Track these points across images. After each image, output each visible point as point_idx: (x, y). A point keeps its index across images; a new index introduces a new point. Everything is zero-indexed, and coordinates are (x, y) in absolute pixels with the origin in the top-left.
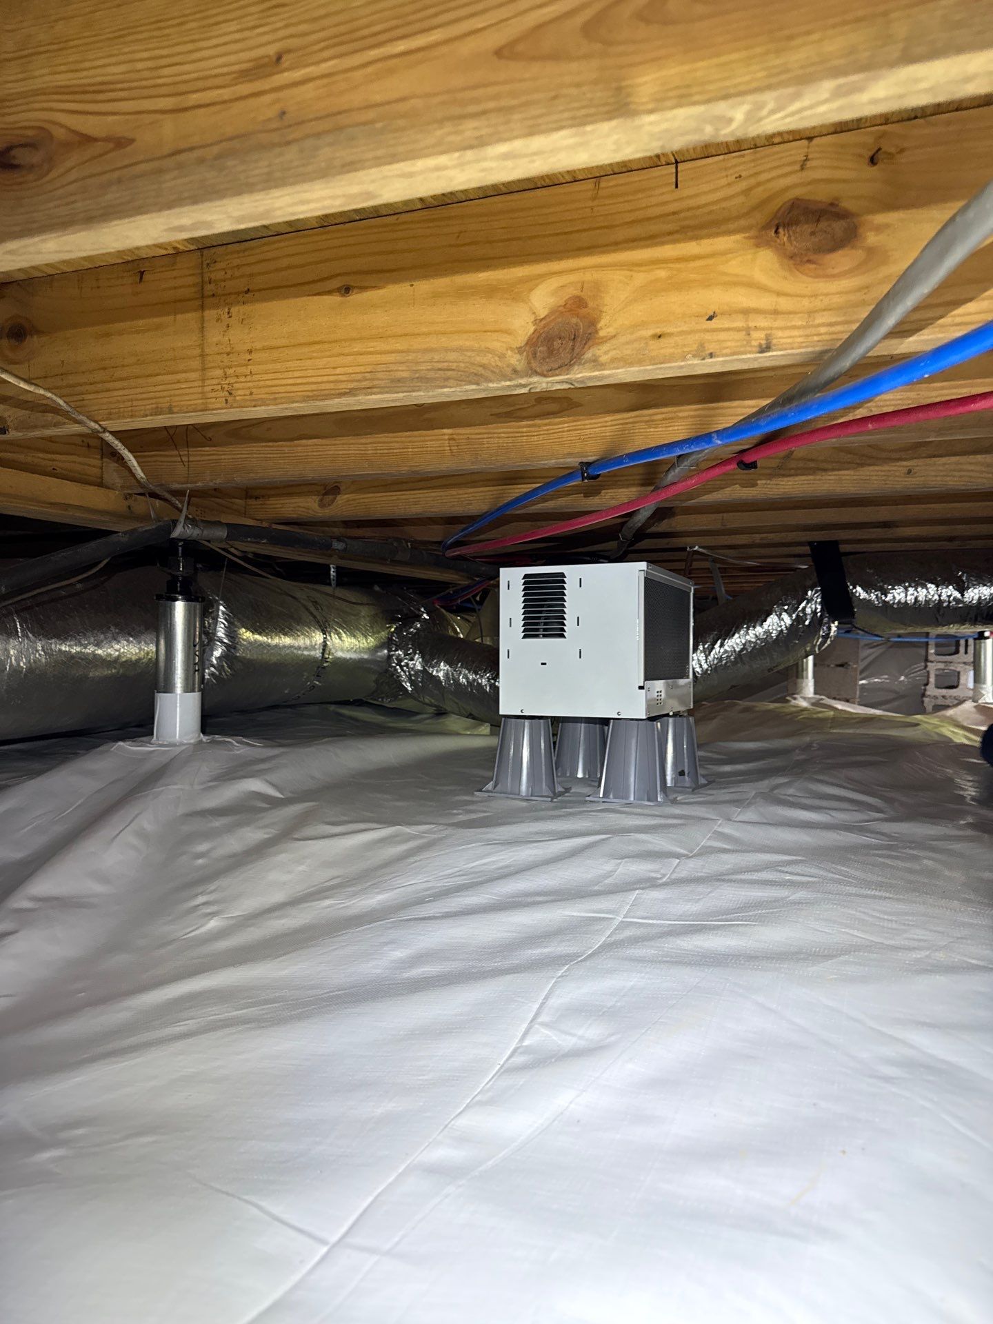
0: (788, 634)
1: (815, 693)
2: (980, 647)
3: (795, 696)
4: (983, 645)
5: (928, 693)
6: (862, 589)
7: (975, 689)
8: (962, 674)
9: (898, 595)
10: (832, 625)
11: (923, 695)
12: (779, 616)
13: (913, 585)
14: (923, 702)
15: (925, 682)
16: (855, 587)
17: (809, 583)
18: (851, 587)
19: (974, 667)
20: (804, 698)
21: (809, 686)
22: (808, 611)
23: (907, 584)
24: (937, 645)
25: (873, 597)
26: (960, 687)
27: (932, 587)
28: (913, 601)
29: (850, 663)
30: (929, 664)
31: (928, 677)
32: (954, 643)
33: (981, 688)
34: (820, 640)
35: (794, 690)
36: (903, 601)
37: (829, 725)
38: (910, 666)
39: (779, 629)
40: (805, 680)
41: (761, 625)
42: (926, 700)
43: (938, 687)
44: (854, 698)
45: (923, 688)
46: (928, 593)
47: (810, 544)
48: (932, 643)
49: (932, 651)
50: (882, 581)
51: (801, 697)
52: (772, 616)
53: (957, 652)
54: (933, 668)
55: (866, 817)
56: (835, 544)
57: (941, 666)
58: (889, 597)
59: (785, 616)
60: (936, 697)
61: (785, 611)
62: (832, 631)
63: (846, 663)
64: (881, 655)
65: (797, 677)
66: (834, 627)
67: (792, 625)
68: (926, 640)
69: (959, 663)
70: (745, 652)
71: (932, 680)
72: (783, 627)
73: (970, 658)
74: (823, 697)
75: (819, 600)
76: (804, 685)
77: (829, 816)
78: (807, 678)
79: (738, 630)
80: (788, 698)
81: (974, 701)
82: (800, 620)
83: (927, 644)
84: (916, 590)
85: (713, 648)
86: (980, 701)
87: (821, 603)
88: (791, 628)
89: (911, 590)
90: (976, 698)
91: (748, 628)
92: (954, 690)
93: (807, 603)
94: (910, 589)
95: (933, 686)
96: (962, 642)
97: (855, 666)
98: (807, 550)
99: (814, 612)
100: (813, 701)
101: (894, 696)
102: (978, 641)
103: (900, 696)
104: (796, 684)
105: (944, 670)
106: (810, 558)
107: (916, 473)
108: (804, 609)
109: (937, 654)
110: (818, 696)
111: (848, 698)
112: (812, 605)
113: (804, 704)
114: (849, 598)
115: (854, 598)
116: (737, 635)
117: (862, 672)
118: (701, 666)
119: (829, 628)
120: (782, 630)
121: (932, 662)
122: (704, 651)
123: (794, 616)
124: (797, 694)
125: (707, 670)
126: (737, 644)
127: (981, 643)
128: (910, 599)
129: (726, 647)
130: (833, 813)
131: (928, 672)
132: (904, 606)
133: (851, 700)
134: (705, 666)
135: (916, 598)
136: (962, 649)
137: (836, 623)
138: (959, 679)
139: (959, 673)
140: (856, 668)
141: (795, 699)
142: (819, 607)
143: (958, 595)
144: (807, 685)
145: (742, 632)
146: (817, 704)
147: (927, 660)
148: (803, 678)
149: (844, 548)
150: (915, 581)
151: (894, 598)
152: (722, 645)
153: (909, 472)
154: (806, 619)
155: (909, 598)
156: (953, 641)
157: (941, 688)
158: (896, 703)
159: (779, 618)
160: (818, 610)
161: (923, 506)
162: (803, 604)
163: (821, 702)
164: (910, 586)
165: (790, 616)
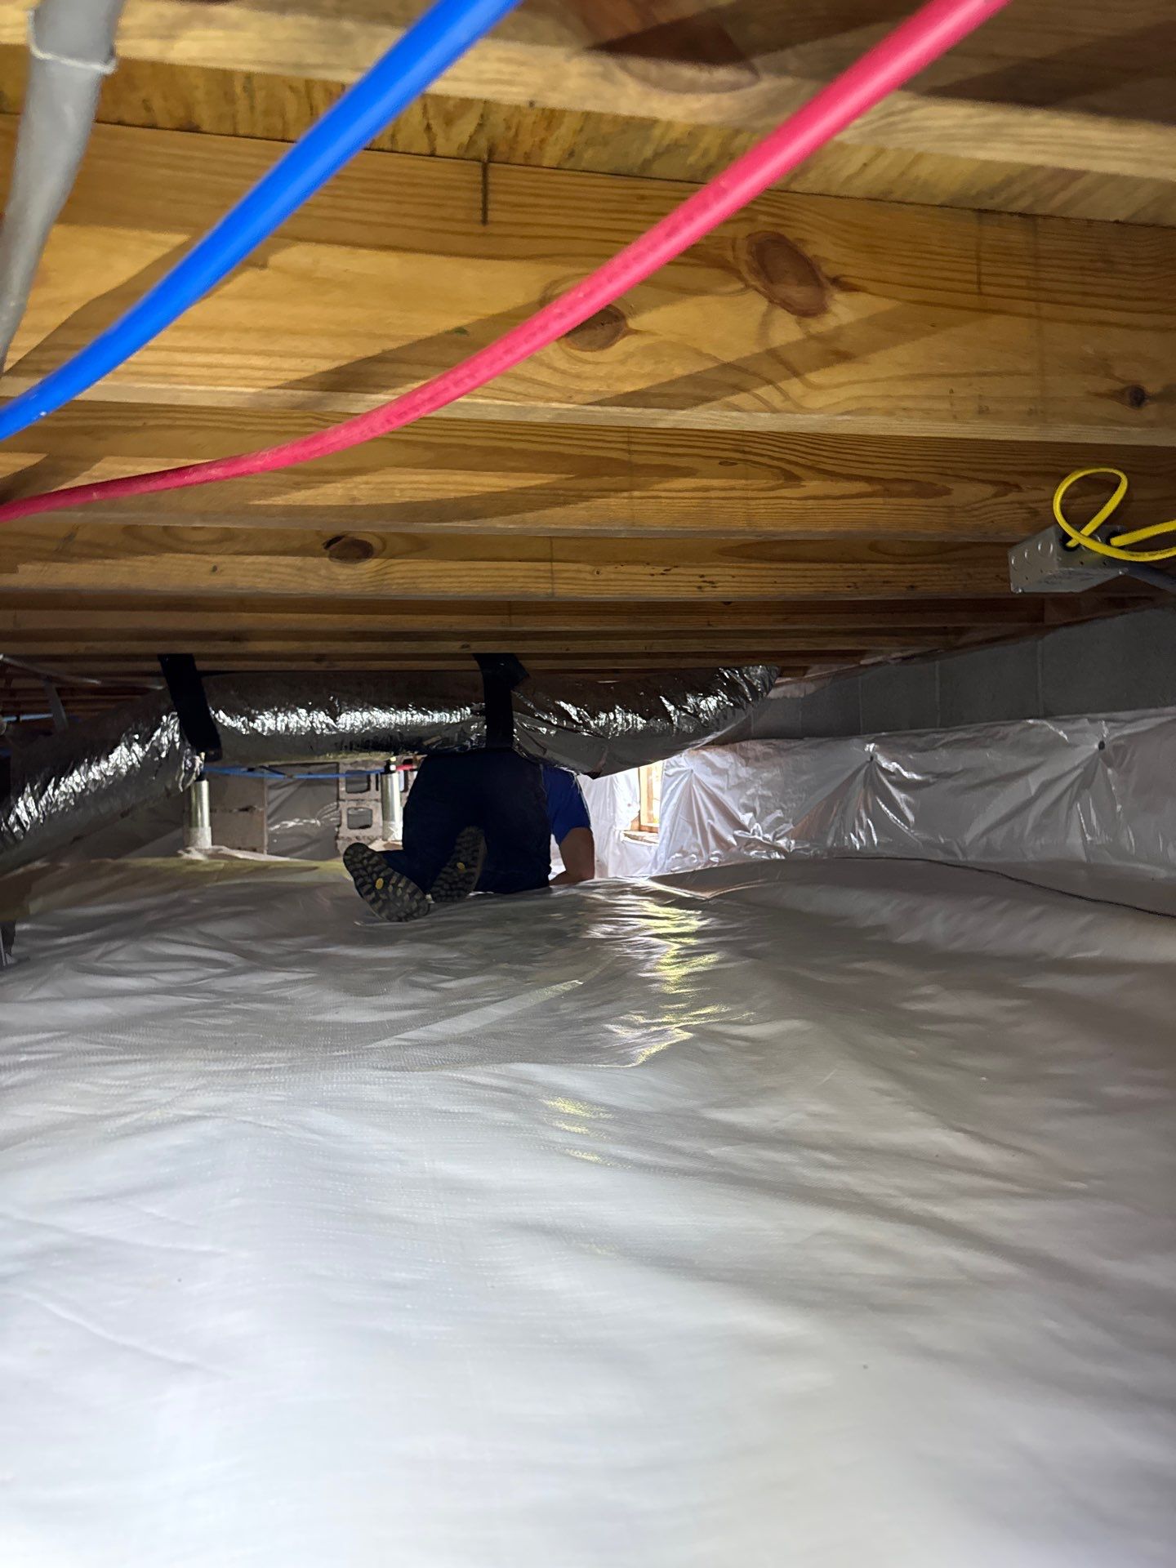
0: (141, 769)
1: (213, 844)
2: (387, 782)
3: (189, 848)
4: (389, 779)
5: (341, 835)
6: (226, 714)
7: (384, 827)
8: (374, 812)
9: (268, 722)
10: (197, 758)
11: (337, 838)
12: (129, 747)
13: (283, 710)
14: (336, 845)
15: (338, 823)
16: (217, 712)
17: (164, 706)
18: (213, 712)
19: (382, 803)
20: (200, 851)
21: (205, 835)
22: (164, 740)
23: (276, 709)
24: (348, 783)
25: (239, 724)
26: (373, 826)
27: (303, 712)
28: (284, 728)
29: (256, 807)
30: (340, 803)
31: (341, 817)
32: (365, 779)
33: (391, 825)
34: (183, 775)
35: (186, 842)
36: (273, 728)
37: (216, 878)
38: (322, 807)
39: (130, 763)
40: (200, 828)
41: (107, 760)
42: (340, 842)
43: (351, 828)
44: (262, 846)
45: (337, 829)
46: (298, 720)
47: (161, 657)
48: (342, 779)
49: (343, 789)
50: (249, 705)
51: (196, 850)
52: (119, 748)
53: (368, 789)
54: (344, 806)
55: (201, 975)
56: (189, 659)
57: (353, 804)
58: (257, 725)
59: (136, 747)
60: (349, 839)
61: (136, 740)
62: (197, 765)
63: (251, 807)
64: (292, 795)
65: (191, 826)
66: (198, 761)
67: (144, 758)
68: (337, 776)
69: (371, 800)
70: (88, 793)
71: (345, 820)
72: (135, 760)
73: (378, 795)
74: (223, 847)
75: (176, 727)
76: (199, 835)
77: (153, 980)
78: (203, 826)
79: (76, 766)
80: (180, 852)
81: (384, 840)
82: (156, 751)
83: (338, 781)
84: (286, 715)
85: (45, 789)
86: (390, 840)
87: (180, 731)
88: (144, 761)
89: (281, 716)
90: (385, 838)
91: (90, 763)
92: (368, 830)
93: (163, 731)
94: (279, 714)
95: (346, 827)
96: (373, 778)
97: (261, 810)
98: (156, 666)
99: (172, 742)
100: (210, 852)
101: (304, 841)
102: (384, 776)
103: (313, 841)
104: (189, 833)
105: (356, 809)
106: (163, 679)
107: (222, 571)
108: (159, 739)
109: (348, 792)
110: (216, 847)
111: (255, 846)
112: (169, 733)
113: (197, 856)
114: (213, 724)
115: (218, 726)
116: (76, 772)
117: (269, 817)
118: (29, 814)
119: (193, 761)
120: (133, 765)
121: (344, 800)
122: (33, 794)
123: (147, 747)
124: (192, 845)
125: (38, 819)
126: (78, 784)
127: (387, 777)
128: (281, 727)
129: (63, 788)
130: (160, 977)
131: (340, 812)
132: (275, 735)
133: (258, 850)
134: (35, 813)
135: (287, 727)
136: (373, 786)
137: (203, 754)
138: (372, 816)
139: (371, 811)
140: (262, 812)
141: (188, 852)
142: (177, 736)
143: (331, 722)
144: (203, 835)
145: (82, 768)
146: (214, 855)
147: (338, 799)
148: (197, 826)
149: (201, 665)
150: (284, 706)
151: (263, 725)
152: (56, 786)
153: (215, 569)
154: (163, 750)
155: (279, 724)
156: (365, 774)
157: (355, 828)
158: (309, 849)
159: (129, 750)
160: (177, 740)
161: (259, 615)
162: (158, 733)
163: (220, 852)
164: (279, 711)
165: (143, 748)
